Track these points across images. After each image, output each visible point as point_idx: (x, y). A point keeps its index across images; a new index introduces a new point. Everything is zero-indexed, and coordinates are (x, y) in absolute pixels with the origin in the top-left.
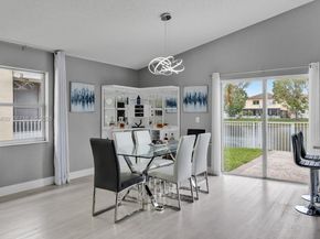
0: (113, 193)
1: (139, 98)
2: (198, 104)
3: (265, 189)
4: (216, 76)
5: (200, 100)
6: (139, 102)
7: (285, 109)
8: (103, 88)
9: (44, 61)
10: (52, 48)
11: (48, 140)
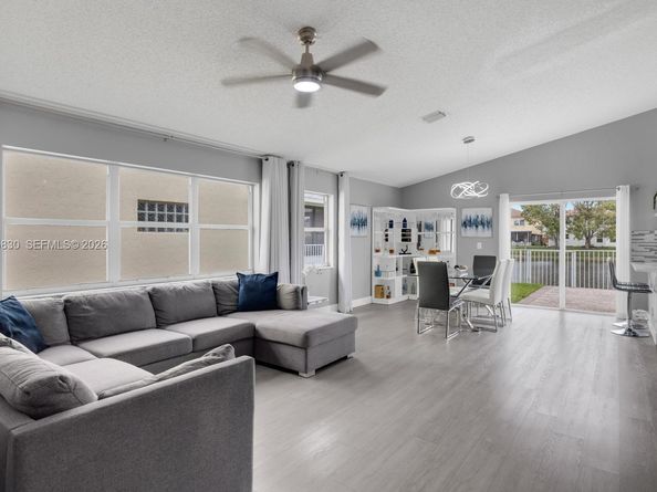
0: (443, 313)
1: (405, 221)
2: (480, 227)
3: (562, 322)
4: (505, 198)
5: (483, 224)
6: (404, 225)
7: (539, 232)
8: (375, 210)
9: (330, 182)
10: (338, 170)
11: (332, 266)
